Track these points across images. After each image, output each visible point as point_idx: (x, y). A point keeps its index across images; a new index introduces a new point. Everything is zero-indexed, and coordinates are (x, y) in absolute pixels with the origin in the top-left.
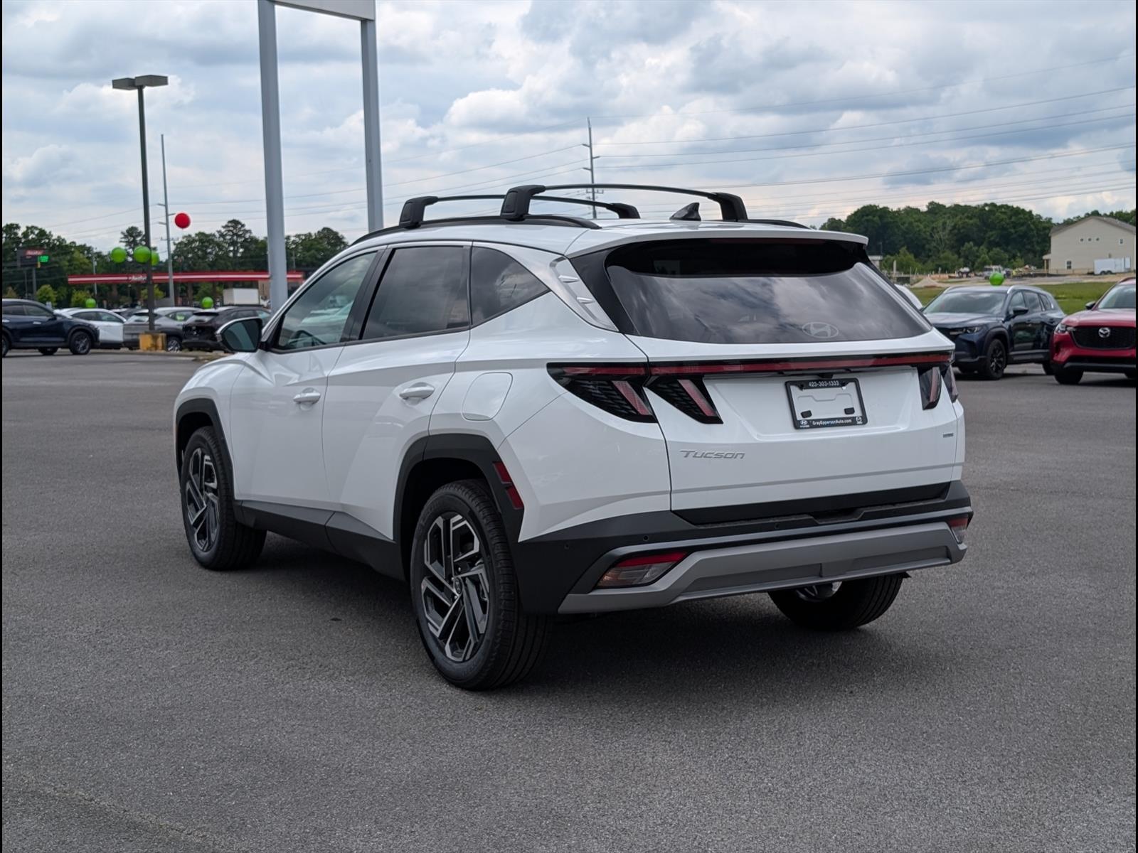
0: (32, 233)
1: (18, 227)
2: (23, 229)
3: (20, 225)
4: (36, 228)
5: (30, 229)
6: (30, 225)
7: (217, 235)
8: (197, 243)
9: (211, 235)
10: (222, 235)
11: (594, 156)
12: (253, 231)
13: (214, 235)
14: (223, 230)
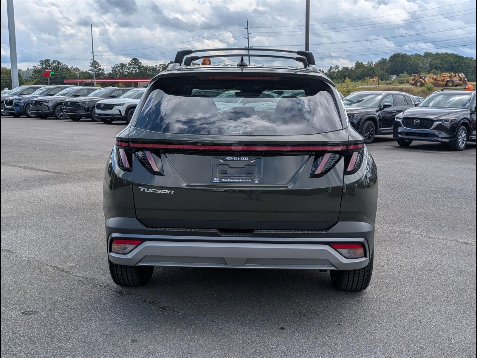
0: (55, 63)
1: (49, 60)
2: (52, 61)
3: (50, 60)
4: (57, 61)
5: (54, 62)
6: (54, 60)
7: (128, 65)
8: (120, 67)
9: (125, 64)
10: (130, 64)
11: (249, 33)
12: (142, 63)
13: (126, 64)
14: (130, 62)
